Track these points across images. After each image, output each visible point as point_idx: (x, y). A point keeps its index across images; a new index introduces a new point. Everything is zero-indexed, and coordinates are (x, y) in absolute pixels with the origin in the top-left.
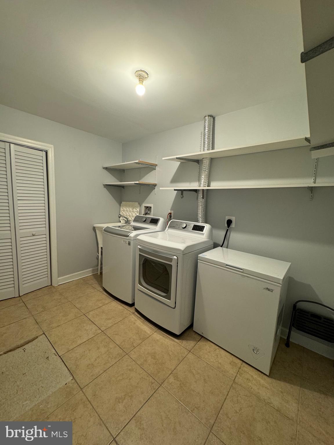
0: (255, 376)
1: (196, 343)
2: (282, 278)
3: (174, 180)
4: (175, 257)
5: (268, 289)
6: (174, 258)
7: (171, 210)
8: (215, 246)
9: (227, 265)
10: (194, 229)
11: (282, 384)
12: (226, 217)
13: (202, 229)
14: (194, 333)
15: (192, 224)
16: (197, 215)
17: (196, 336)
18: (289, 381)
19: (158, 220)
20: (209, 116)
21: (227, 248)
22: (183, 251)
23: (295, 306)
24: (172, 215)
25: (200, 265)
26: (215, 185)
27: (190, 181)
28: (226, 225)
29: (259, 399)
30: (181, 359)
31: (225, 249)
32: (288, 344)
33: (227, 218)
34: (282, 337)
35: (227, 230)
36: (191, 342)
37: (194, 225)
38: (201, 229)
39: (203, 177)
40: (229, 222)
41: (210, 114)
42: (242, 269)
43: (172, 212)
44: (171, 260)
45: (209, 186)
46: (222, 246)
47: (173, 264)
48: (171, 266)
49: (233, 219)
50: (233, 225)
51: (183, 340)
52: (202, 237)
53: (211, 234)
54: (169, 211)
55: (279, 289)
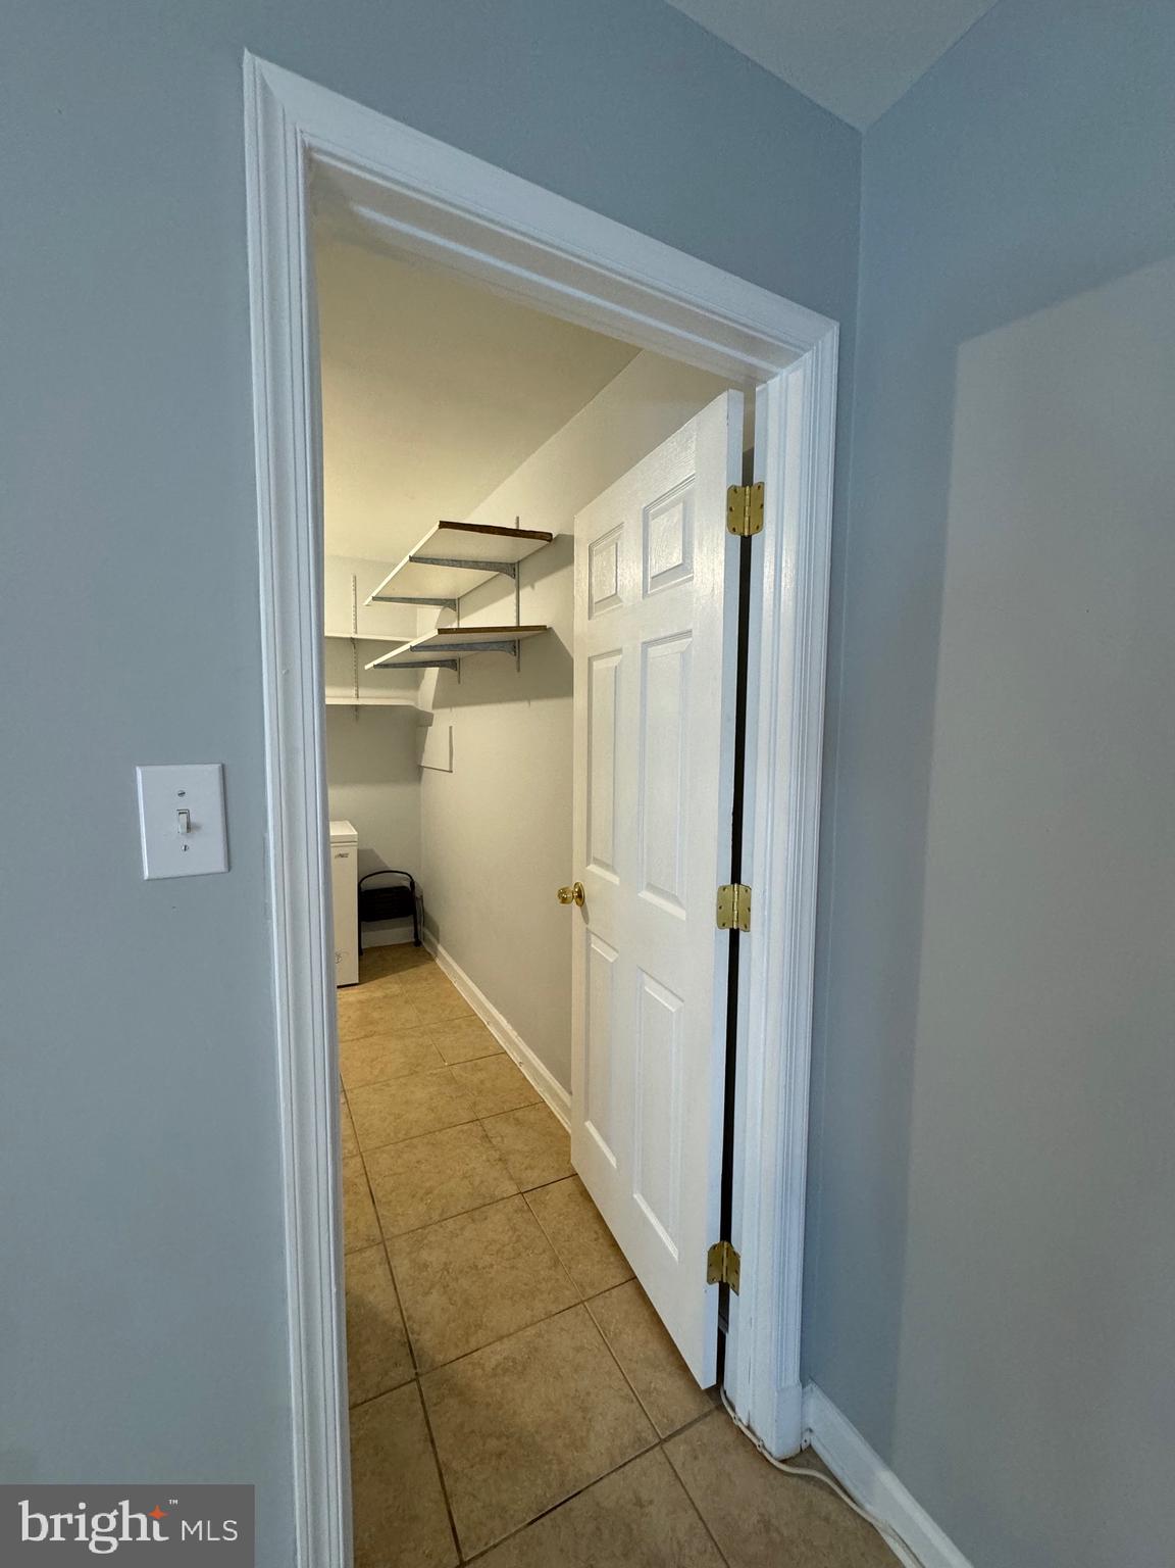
0: (350, 992)
5: (341, 856)
11: (379, 980)
23: (370, 885)
55: (355, 851)
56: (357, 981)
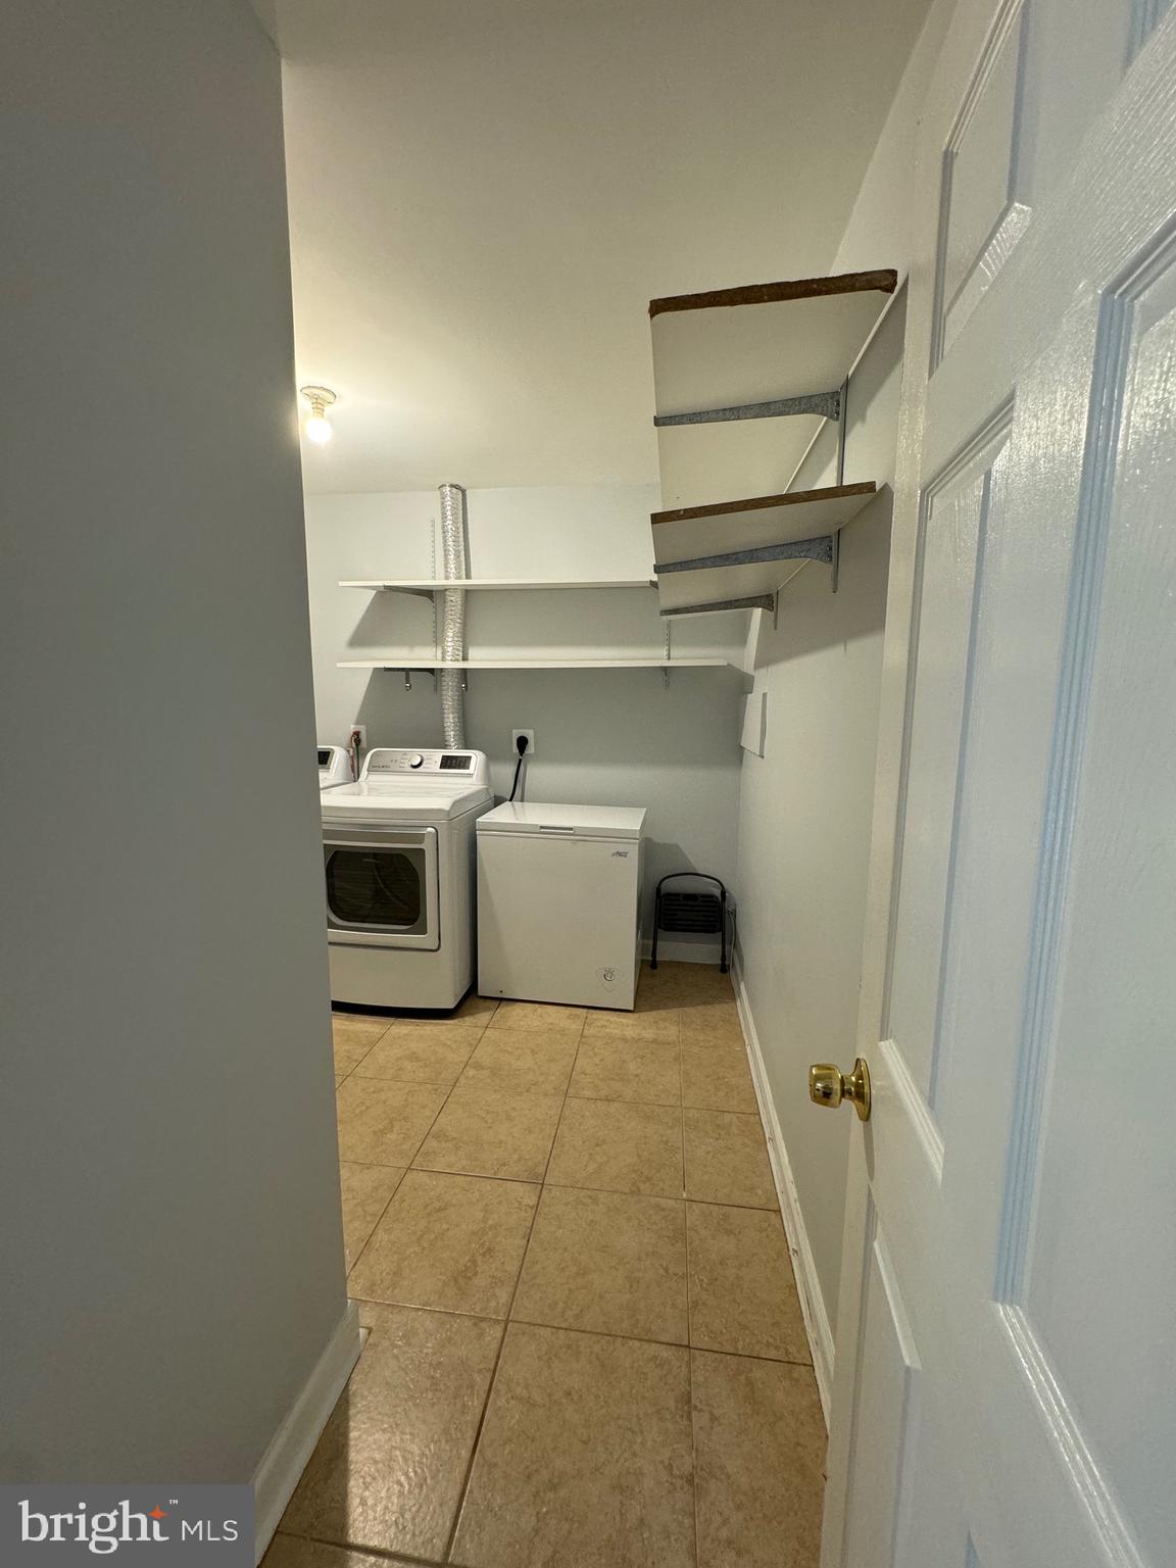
0: (612, 1019)
1: (492, 1013)
2: (638, 828)
3: (362, 638)
4: (429, 829)
5: (619, 854)
6: (430, 833)
7: (358, 723)
8: (498, 801)
9: (542, 827)
10: (443, 766)
11: (654, 1013)
12: (514, 731)
13: (465, 762)
14: (482, 1001)
15: (437, 755)
16: (442, 731)
17: (488, 1003)
18: (666, 1007)
19: (329, 753)
20: (452, 486)
21: (522, 801)
22: (449, 812)
23: (658, 890)
24: (363, 737)
25: (479, 840)
26: (483, 658)
27: (411, 643)
28: (515, 750)
29: (624, 1040)
30: (474, 1043)
31: (517, 804)
32: (654, 965)
33: (516, 733)
34: (644, 958)
35: (520, 761)
36: (483, 1014)
37: (444, 756)
38: (462, 763)
39: (451, 634)
40: (522, 743)
41: (454, 483)
42: (571, 829)
43: (362, 728)
44: (420, 838)
45: (465, 659)
46: (511, 800)
47: (428, 846)
48: (422, 851)
49: (529, 734)
50: (531, 749)
51: (463, 1017)
52: (470, 781)
53: (488, 776)
54: (353, 728)
55: (637, 847)
56: (632, 1009)
